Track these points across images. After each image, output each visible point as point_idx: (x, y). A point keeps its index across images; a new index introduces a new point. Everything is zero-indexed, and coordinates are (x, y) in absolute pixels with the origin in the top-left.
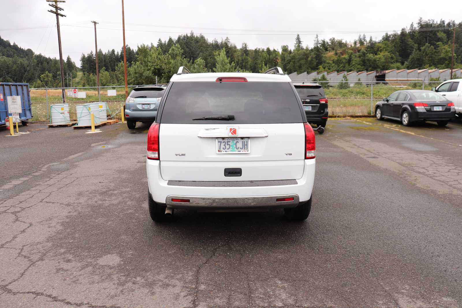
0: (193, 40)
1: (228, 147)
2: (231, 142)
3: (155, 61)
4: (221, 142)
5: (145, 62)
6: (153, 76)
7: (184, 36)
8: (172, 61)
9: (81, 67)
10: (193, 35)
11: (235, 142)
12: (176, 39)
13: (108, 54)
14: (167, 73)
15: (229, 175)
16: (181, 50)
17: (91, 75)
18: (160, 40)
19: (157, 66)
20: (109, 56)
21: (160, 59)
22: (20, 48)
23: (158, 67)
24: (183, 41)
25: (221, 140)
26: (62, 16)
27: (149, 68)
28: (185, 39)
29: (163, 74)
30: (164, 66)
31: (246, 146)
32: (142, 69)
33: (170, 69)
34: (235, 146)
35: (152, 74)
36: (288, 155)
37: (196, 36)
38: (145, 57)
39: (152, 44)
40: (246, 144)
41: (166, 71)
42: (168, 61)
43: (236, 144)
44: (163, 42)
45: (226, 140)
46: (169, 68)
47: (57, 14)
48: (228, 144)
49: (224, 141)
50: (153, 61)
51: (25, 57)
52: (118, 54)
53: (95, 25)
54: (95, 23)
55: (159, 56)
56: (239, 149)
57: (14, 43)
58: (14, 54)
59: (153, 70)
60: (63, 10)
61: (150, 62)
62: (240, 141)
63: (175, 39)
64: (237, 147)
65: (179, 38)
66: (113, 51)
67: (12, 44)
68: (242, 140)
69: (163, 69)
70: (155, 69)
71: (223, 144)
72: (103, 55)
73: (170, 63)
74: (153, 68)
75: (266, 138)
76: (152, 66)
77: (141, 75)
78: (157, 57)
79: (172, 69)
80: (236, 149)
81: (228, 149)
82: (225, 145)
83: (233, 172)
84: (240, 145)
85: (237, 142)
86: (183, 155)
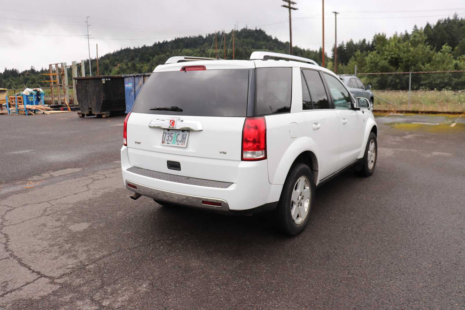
0: (457, 24)
1: (170, 138)
2: (174, 134)
3: (393, 50)
4: (166, 133)
5: (382, 50)
6: (389, 65)
7: (445, 20)
8: (412, 49)
9: (332, 57)
10: (457, 17)
11: (177, 134)
12: (435, 24)
13: (359, 44)
14: (405, 62)
15: (171, 168)
16: (425, 36)
17: (340, 65)
18: (415, 27)
19: (395, 54)
20: (360, 46)
21: (399, 47)
22: (280, 42)
23: (396, 56)
24: (442, 25)
25: (166, 131)
26: (295, 9)
27: (386, 57)
28: (446, 23)
29: (400, 64)
30: (402, 55)
31: (184, 139)
32: (378, 58)
33: (409, 58)
34: (176, 138)
35: (388, 63)
36: (222, 153)
37: (460, 19)
38: (383, 45)
39: (406, 31)
40: (185, 137)
41: (404, 60)
42: (407, 49)
43: (177, 136)
44: (419, 28)
45: (170, 132)
46: (407, 57)
47: (290, 8)
48: (171, 136)
49: (169, 132)
50: (390, 49)
51: (283, 49)
52: (369, 44)
53: (336, 15)
54: (336, 13)
55: (398, 45)
56: (179, 142)
57: (276, 38)
58: (275, 47)
59: (389, 60)
60: (296, 3)
61: (387, 51)
62: (181, 133)
63: (433, 25)
64: (178, 139)
65: (439, 23)
66: (364, 41)
67: (273, 38)
68: (182, 133)
69: (401, 58)
70: (392, 58)
71: (167, 135)
72: (353, 45)
73: (409, 51)
74: (389, 58)
75: (201, 132)
76: (389, 55)
77: (376, 64)
78: (396, 45)
79: (411, 58)
80: (176, 142)
81: (170, 141)
82: (168, 137)
83: (174, 165)
84: (180, 138)
85: (179, 134)
86: (139, 143)
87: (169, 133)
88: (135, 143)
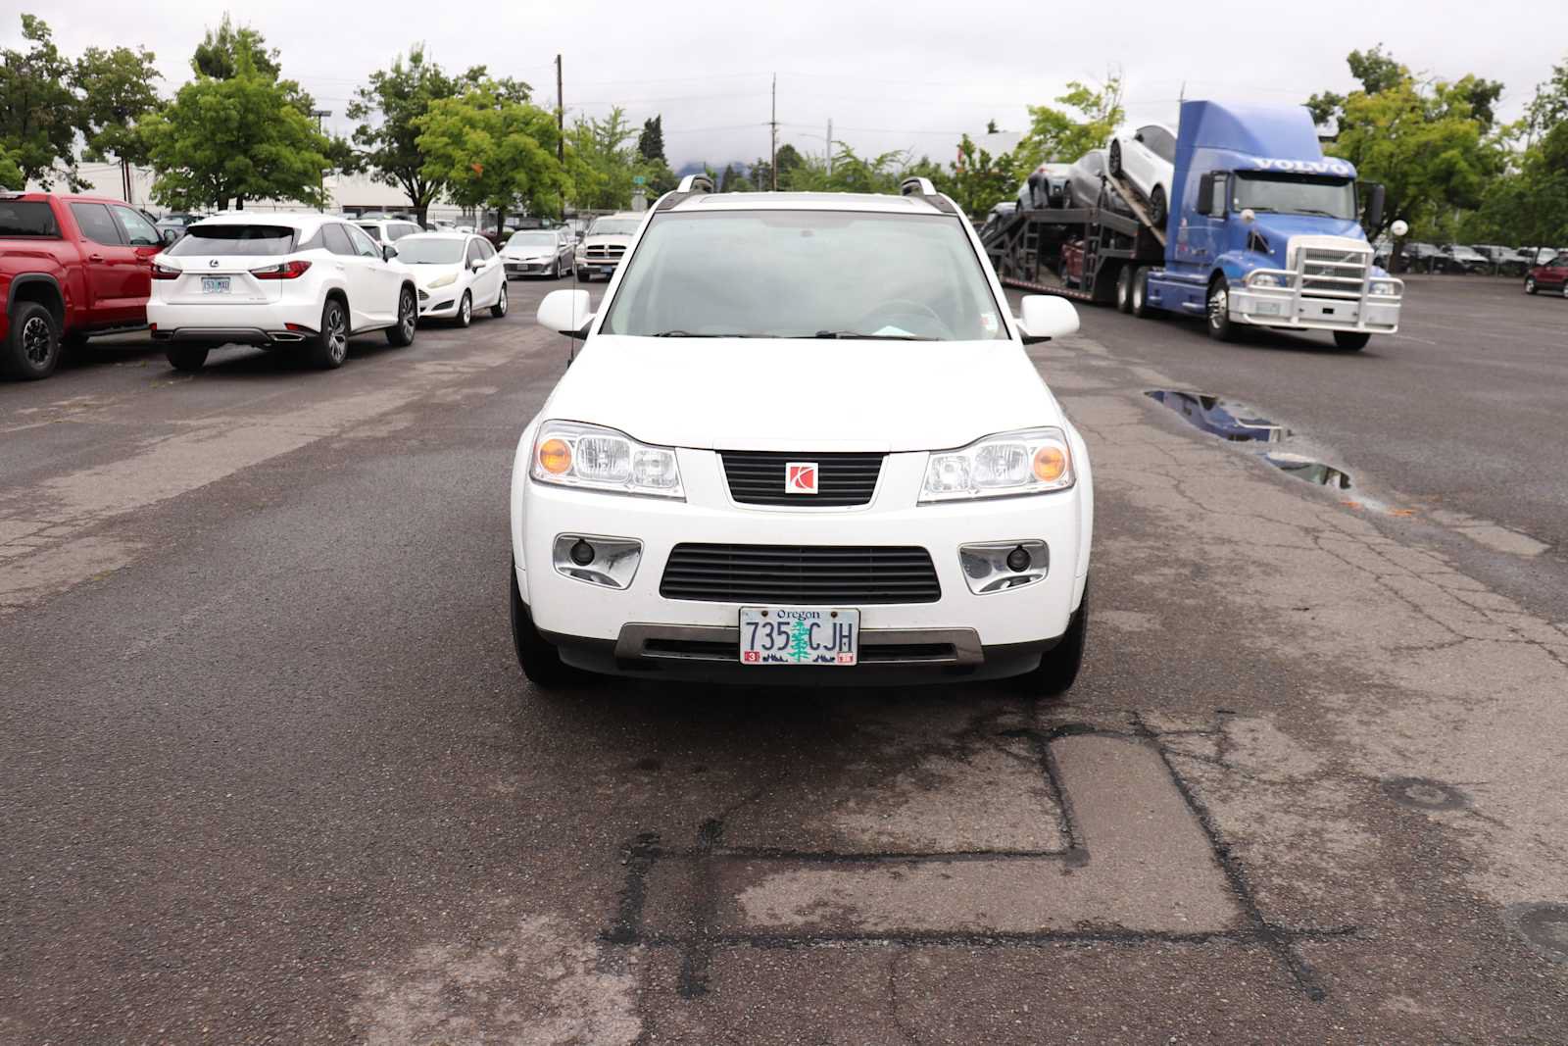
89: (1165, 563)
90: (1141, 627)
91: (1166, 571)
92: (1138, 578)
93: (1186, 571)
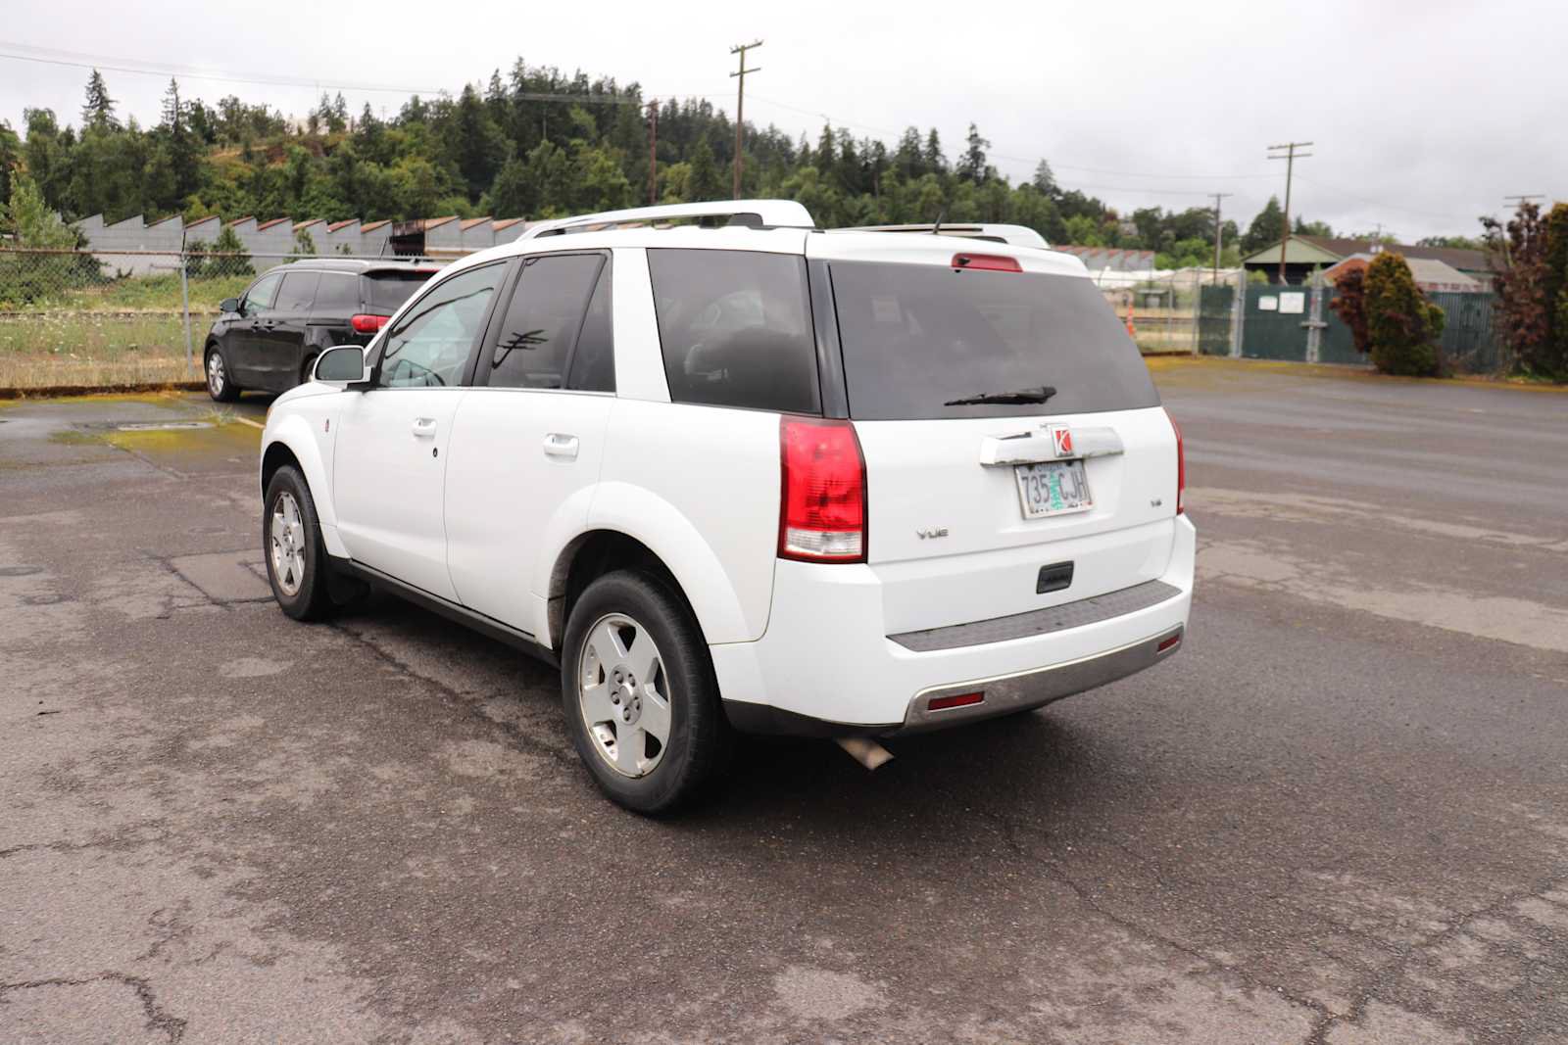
1: (1043, 492)
2: (1048, 476)
4: (1027, 478)
11: (1056, 475)
15: (1047, 589)
25: (1025, 472)
31: (1081, 487)
34: (1058, 488)
40: (1080, 480)
43: (1059, 481)
45: (1036, 472)
48: (1043, 485)
49: (1032, 473)
56: (1071, 500)
62: (1066, 471)
64: (1065, 491)
68: (1070, 469)
71: (1033, 486)
75: (1121, 456)
80: (1062, 500)
81: (1046, 501)
82: (1036, 489)
83: (1055, 576)
84: (1068, 485)
85: (1061, 475)
86: (941, 534)
87: (1034, 478)
88: (918, 538)
89: (224, 755)
90: (240, 663)
91: (221, 741)
92: (258, 721)
93: (195, 745)
